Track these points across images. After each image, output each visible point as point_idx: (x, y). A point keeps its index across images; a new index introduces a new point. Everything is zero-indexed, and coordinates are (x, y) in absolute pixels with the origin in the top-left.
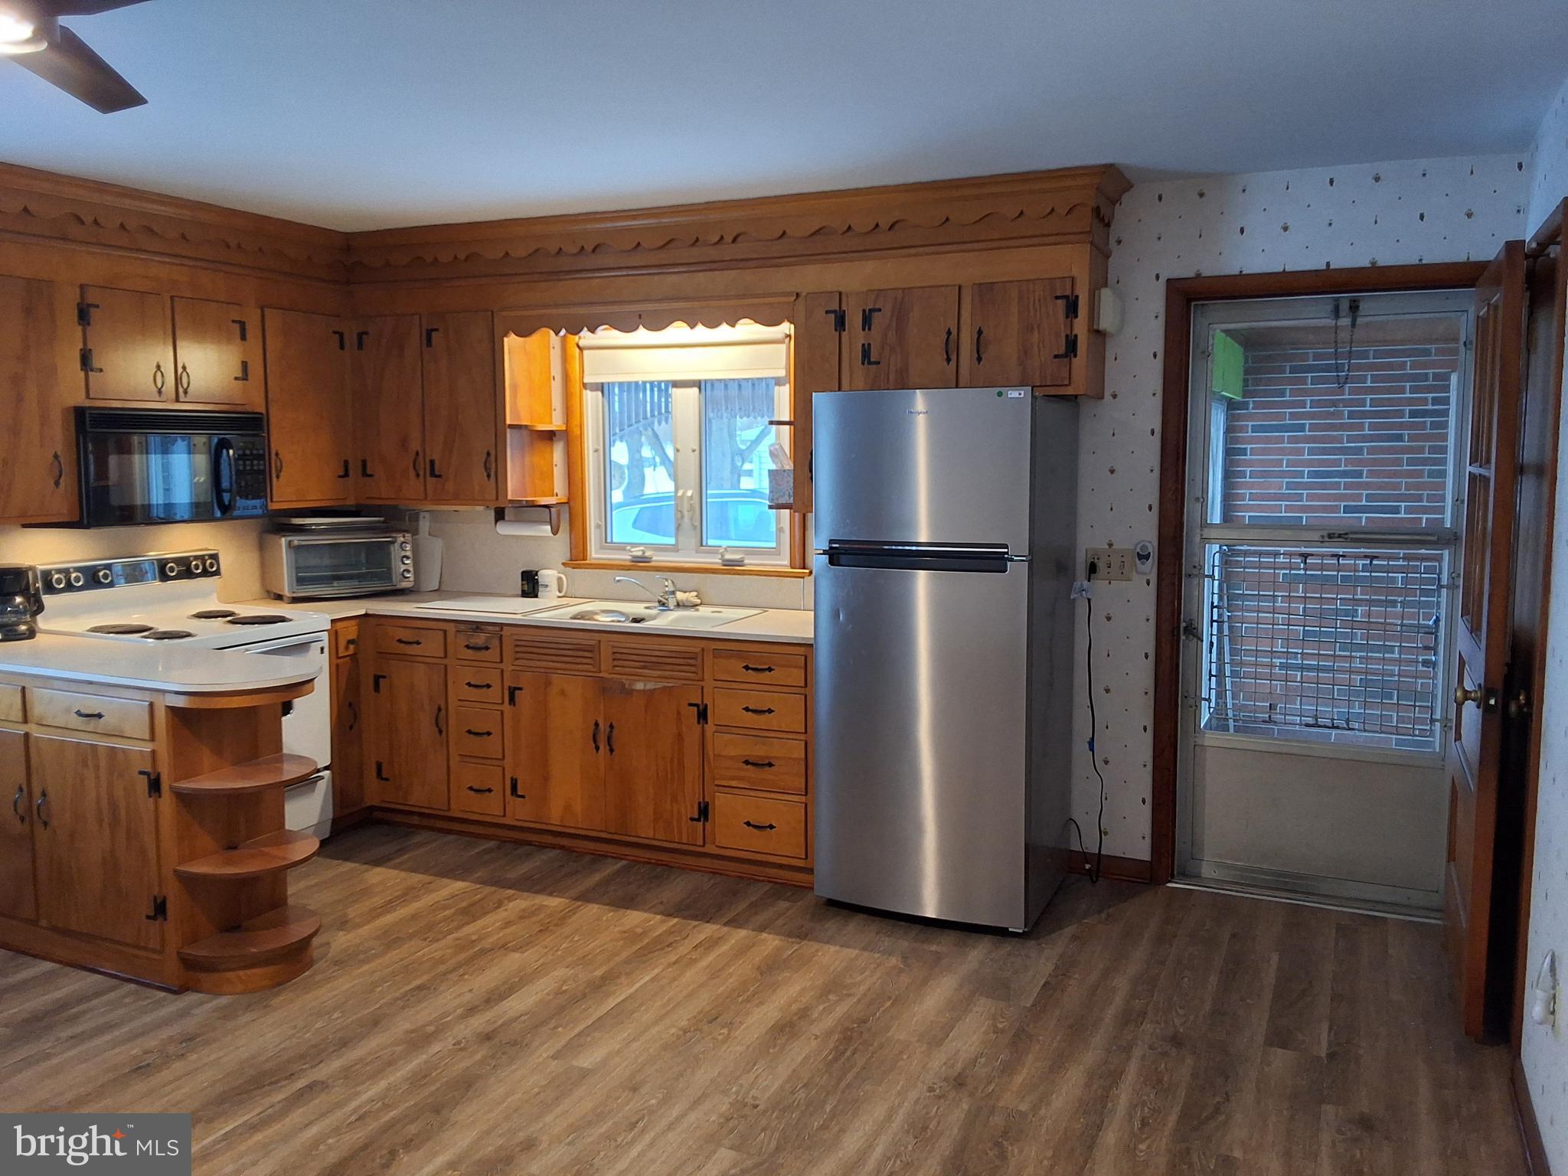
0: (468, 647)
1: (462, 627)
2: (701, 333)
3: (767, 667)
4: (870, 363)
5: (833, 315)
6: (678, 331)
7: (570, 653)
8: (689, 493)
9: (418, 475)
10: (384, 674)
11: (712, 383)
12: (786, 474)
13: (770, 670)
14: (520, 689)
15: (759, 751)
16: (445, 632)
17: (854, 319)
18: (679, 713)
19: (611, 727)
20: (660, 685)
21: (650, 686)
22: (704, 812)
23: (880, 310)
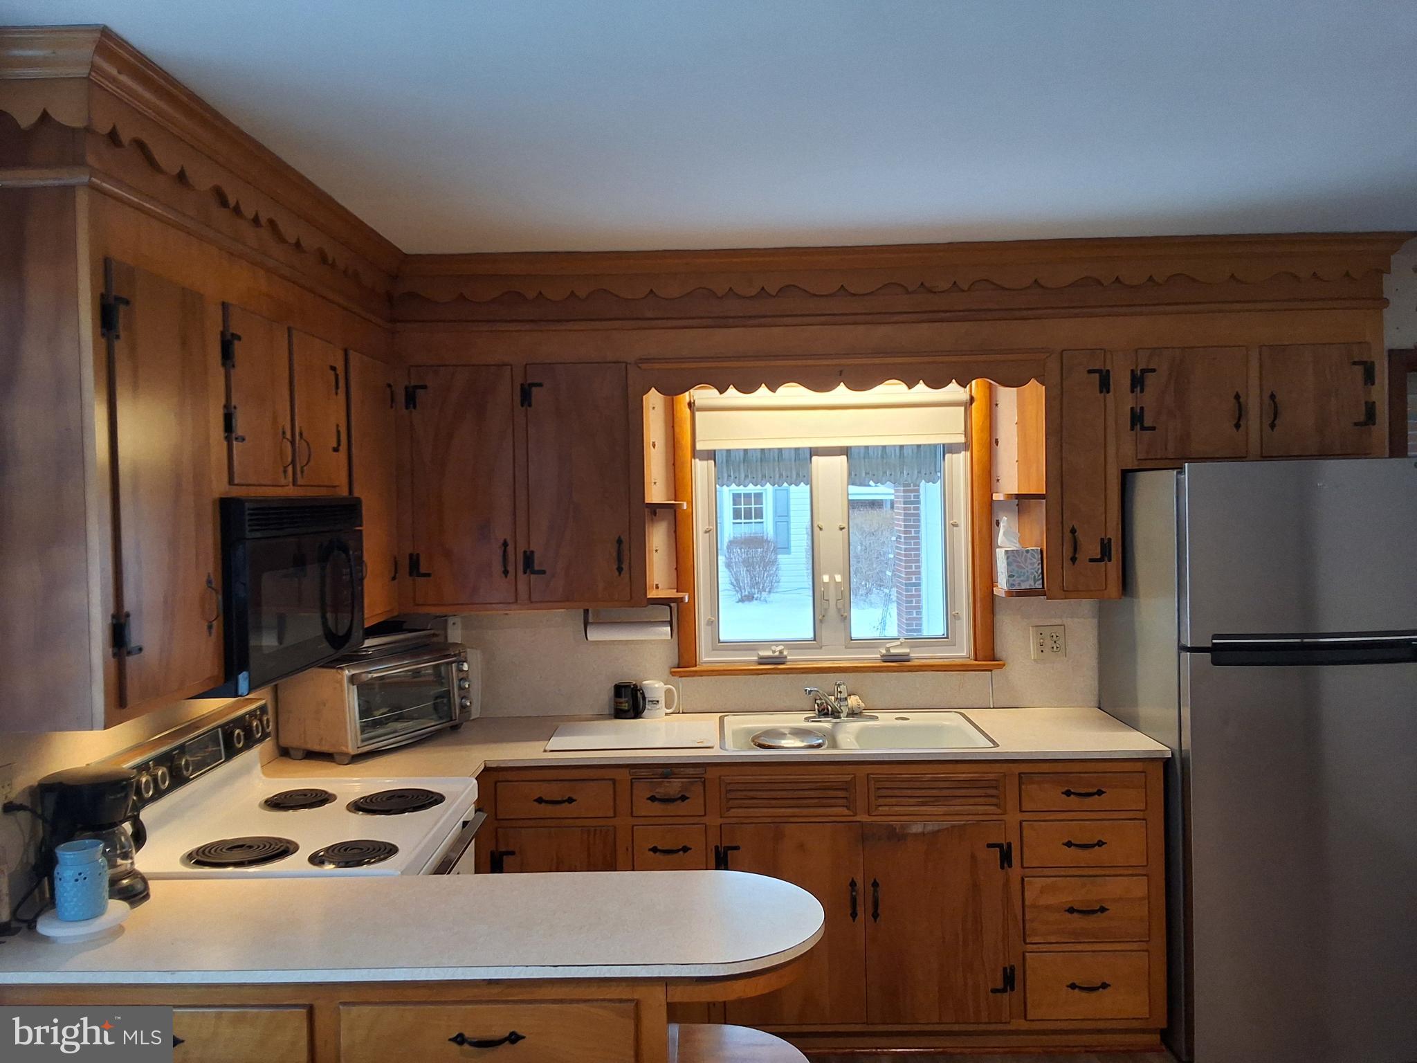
0: (653, 799)
1: (644, 773)
3: (1095, 790)
4: (1143, 428)
5: (1097, 375)
7: (812, 794)
8: (838, 578)
9: (506, 572)
10: (511, 849)
12: (1029, 555)
13: (1100, 793)
14: (737, 848)
15: (1087, 895)
16: (614, 781)
17: (1121, 380)
18: (973, 857)
19: (875, 884)
20: (945, 825)
21: (930, 827)
22: (1010, 980)
23: (1154, 370)
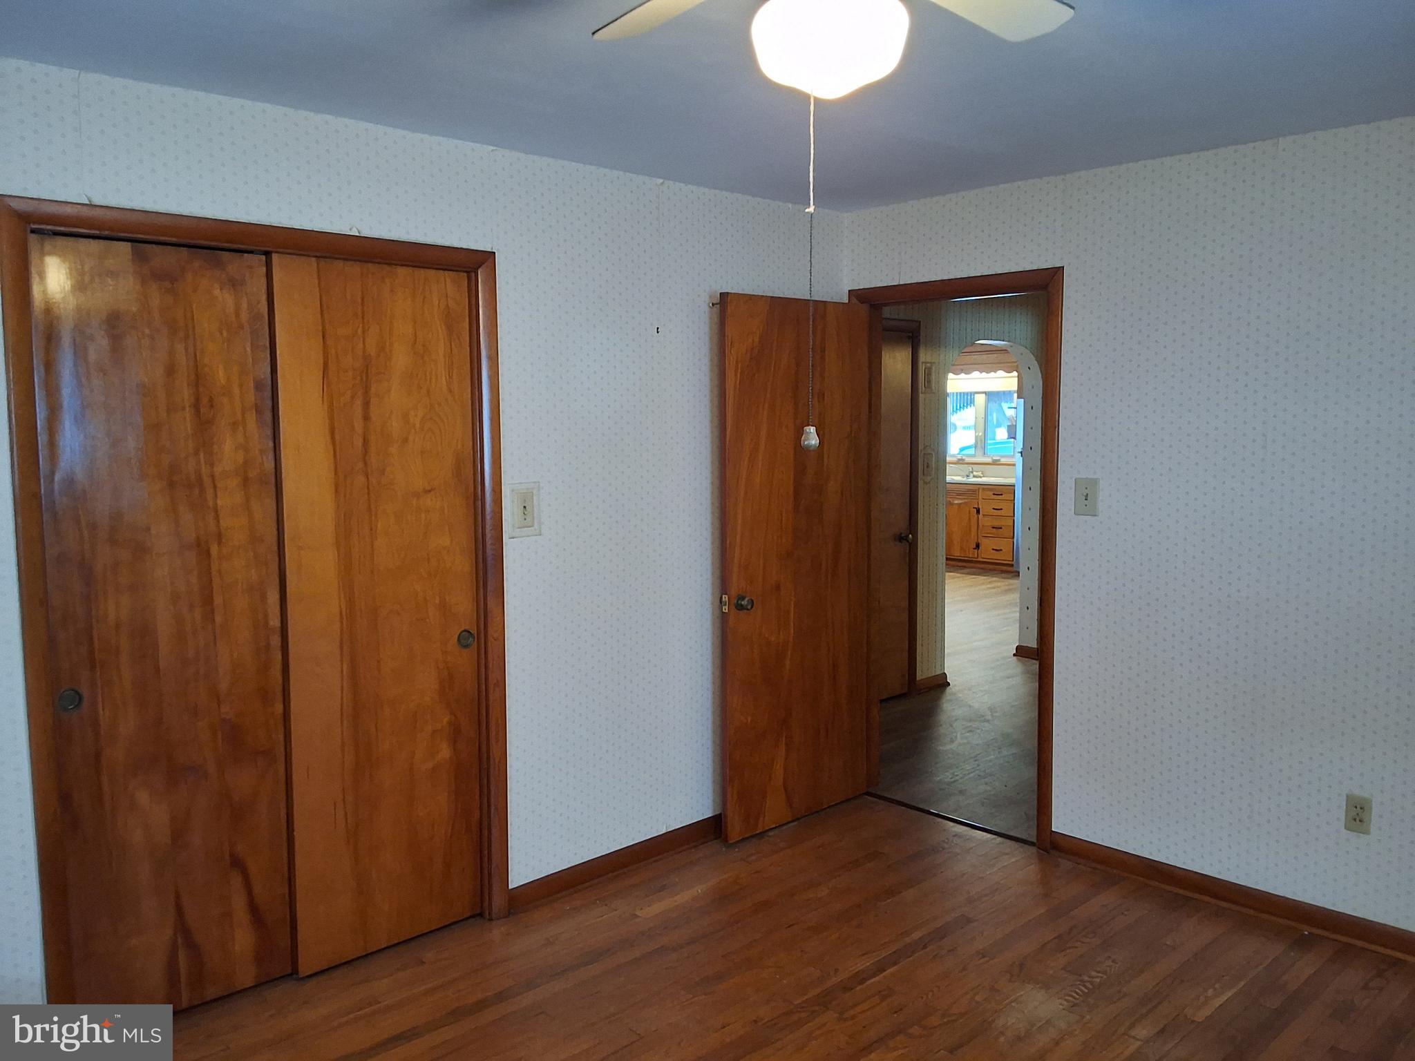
2: (984, 374)
6: (976, 374)
8: (980, 434)
11: (989, 392)
13: (1002, 495)
15: (996, 524)
18: (970, 511)
20: (963, 501)
21: (960, 502)
22: (978, 546)
